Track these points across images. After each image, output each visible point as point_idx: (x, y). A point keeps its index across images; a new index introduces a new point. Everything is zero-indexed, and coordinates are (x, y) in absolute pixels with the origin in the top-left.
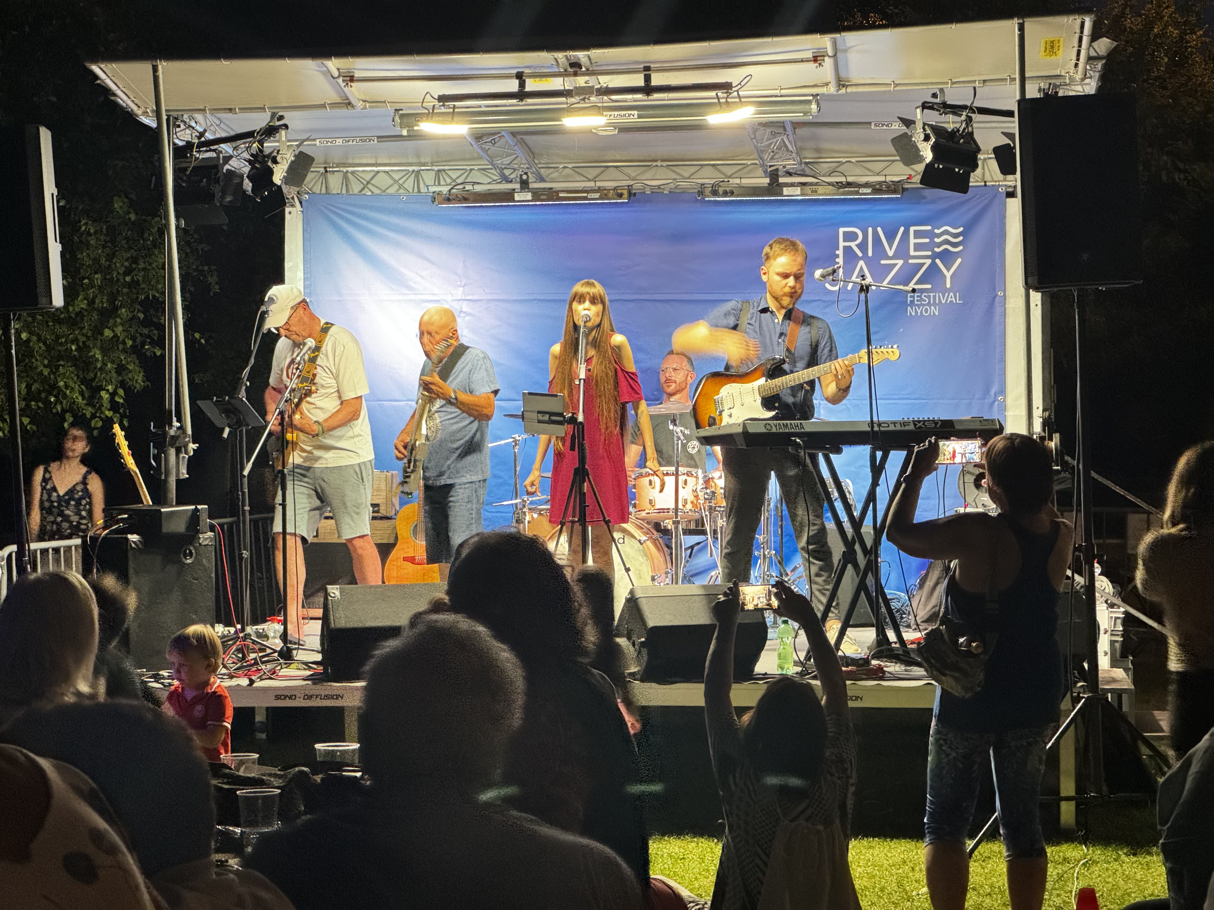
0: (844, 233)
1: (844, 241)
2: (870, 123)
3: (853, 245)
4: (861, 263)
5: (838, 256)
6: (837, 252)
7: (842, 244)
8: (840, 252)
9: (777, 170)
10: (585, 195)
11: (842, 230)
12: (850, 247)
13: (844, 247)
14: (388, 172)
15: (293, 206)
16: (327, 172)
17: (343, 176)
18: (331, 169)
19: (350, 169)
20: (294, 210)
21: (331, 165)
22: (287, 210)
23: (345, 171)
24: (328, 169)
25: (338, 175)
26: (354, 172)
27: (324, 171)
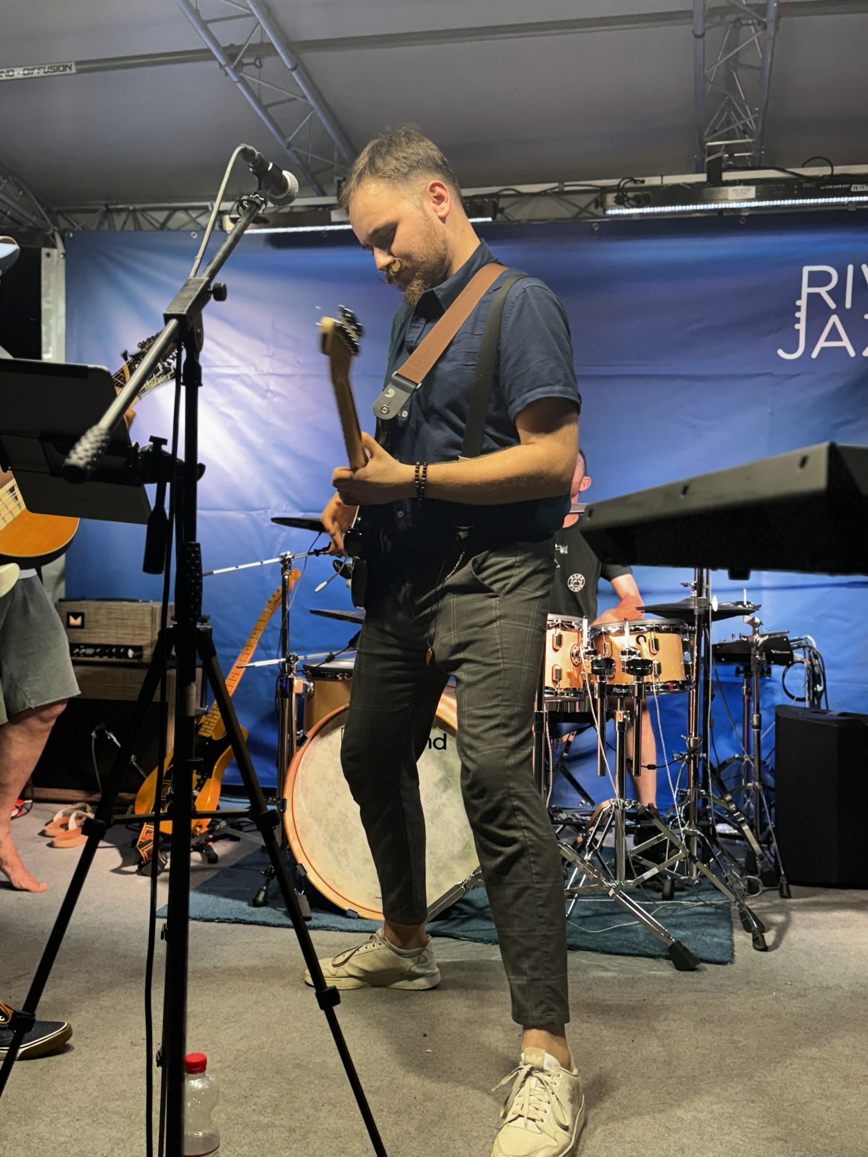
0: (810, 273)
1: (810, 285)
3: (823, 291)
4: (834, 319)
5: (799, 309)
6: (798, 303)
7: (806, 290)
8: (802, 303)
9: (722, 159)
11: (806, 270)
12: (818, 295)
13: (810, 295)
14: (186, 209)
15: (54, 246)
16: (109, 211)
17: (131, 216)
18: (113, 207)
19: (138, 206)
20: (54, 252)
21: (115, 202)
22: (45, 251)
23: (131, 208)
24: (110, 207)
25: (124, 215)
26: (144, 210)
27: (105, 209)
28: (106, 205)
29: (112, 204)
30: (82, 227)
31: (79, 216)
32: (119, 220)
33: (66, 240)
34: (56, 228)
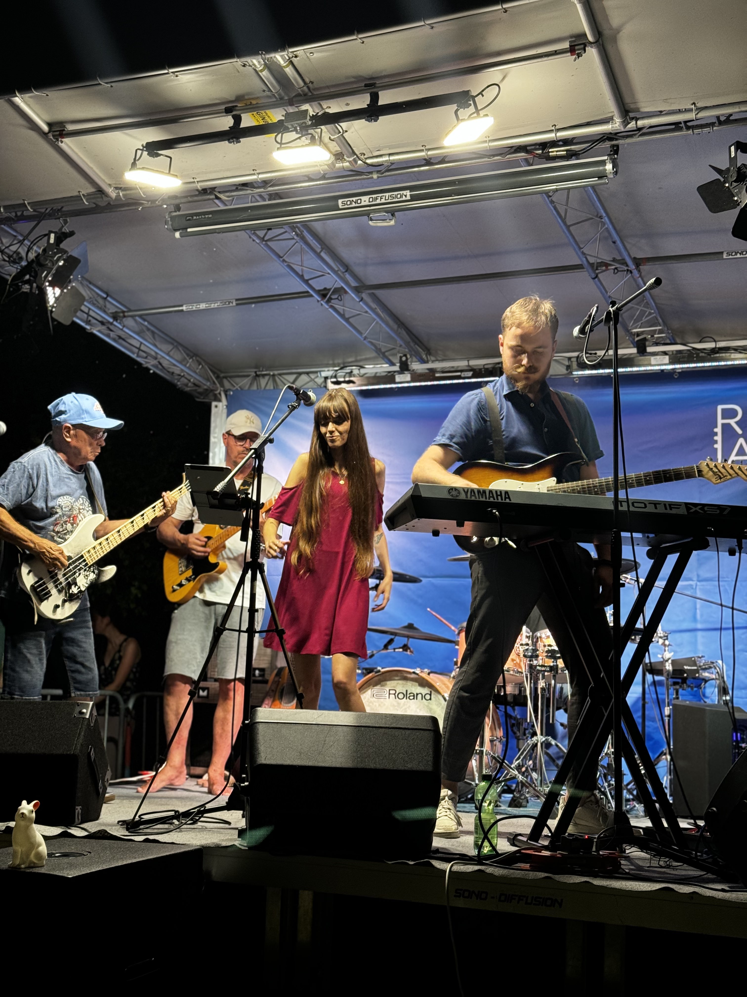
0: (723, 410)
1: (723, 418)
2: (722, 253)
3: (732, 422)
4: (741, 441)
5: (716, 434)
6: (715, 430)
7: (720, 421)
8: (718, 430)
9: (645, 339)
10: (459, 374)
11: (720, 408)
12: (729, 425)
13: (723, 425)
14: (308, 373)
15: (220, 401)
16: (257, 376)
17: (271, 378)
18: (260, 373)
19: (276, 372)
20: (220, 405)
21: (261, 369)
22: (214, 404)
23: (272, 373)
24: (258, 373)
25: (267, 378)
26: (280, 375)
27: (255, 375)
28: (256, 372)
29: (259, 371)
30: (240, 387)
31: (237, 380)
32: (263, 382)
33: (228, 397)
34: (222, 389)
